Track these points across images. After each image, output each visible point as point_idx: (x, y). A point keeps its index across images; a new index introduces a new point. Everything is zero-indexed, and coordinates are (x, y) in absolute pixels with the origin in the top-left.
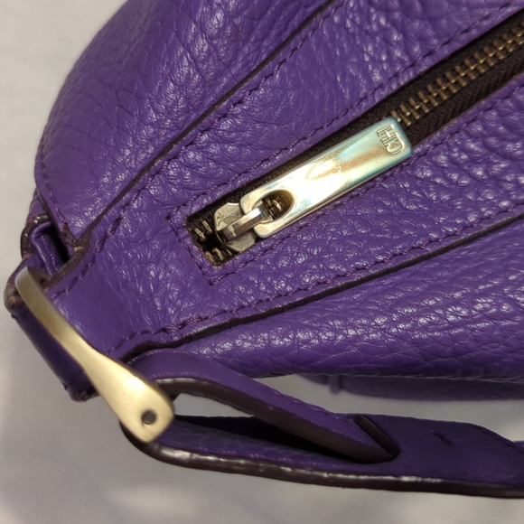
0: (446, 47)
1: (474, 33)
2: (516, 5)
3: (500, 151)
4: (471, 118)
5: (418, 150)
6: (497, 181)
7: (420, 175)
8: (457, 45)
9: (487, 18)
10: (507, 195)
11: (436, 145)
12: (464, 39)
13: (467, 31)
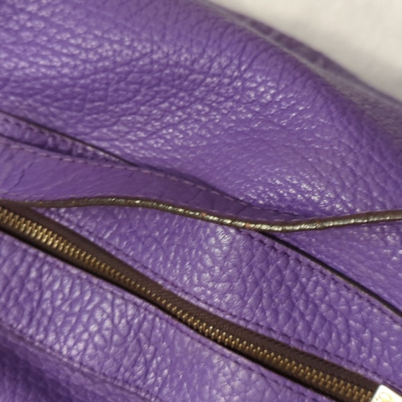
0: (305, 393)
1: (289, 383)
2: (259, 369)
3: (347, 331)
4: (338, 359)
5: (376, 379)
6: (365, 323)
7: (391, 370)
8: (302, 389)
9: (276, 382)
10: (370, 313)
11: (367, 370)
12: (296, 387)
13: (290, 388)
